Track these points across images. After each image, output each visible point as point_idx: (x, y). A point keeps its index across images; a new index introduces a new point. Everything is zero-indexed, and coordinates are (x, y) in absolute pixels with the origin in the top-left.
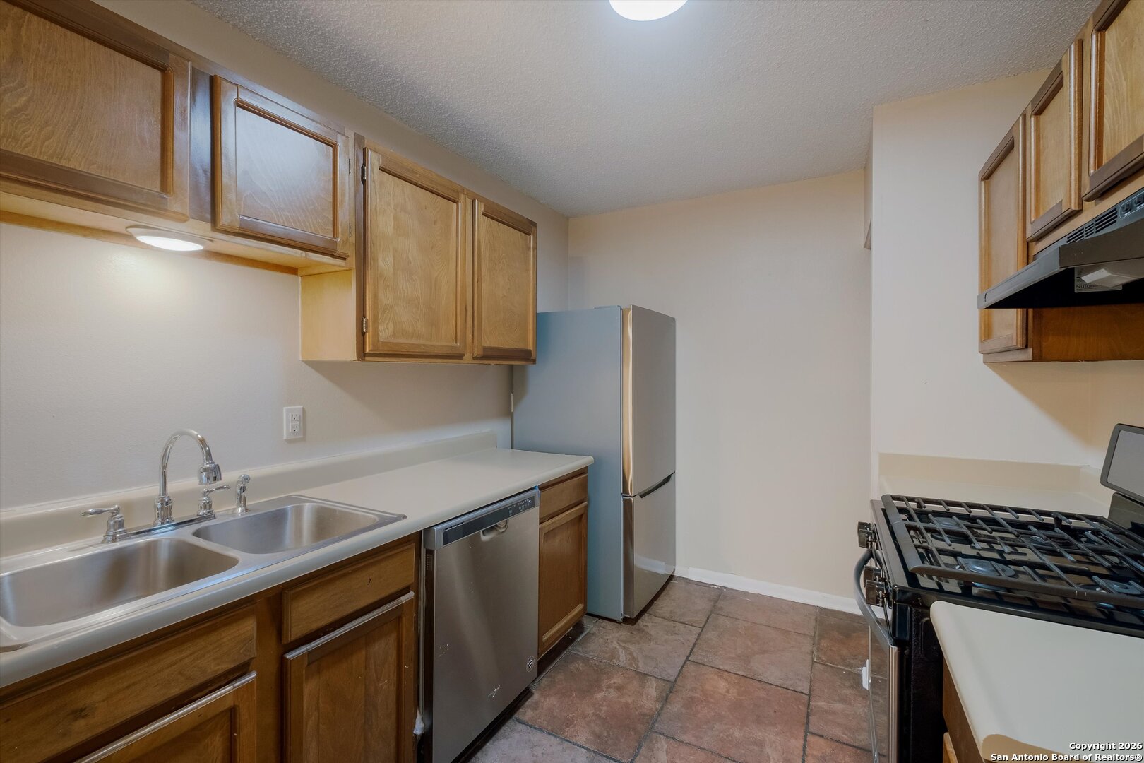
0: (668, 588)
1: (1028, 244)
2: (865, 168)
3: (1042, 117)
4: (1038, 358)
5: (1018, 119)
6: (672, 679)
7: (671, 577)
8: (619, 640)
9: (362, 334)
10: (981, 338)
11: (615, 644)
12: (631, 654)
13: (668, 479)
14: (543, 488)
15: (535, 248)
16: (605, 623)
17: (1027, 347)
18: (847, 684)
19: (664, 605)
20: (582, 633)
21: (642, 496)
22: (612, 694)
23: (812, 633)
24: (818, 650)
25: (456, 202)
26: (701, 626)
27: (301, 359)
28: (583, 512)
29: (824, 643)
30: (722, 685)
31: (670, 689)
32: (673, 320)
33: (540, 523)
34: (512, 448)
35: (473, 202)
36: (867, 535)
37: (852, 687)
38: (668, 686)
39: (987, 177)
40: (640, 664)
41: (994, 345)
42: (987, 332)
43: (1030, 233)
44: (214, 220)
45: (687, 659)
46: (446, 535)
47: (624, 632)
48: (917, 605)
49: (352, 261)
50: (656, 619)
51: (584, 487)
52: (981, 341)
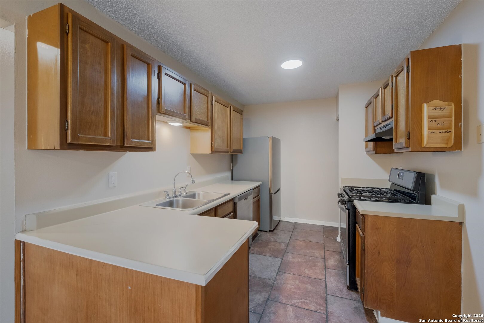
0: (279, 223)
1: (374, 127)
2: (336, 97)
3: (376, 99)
4: (376, 153)
5: (372, 98)
6: (288, 242)
7: (280, 221)
8: (270, 236)
9: (212, 146)
10: (365, 147)
11: (269, 237)
12: (275, 238)
13: (279, 190)
14: (253, 189)
15: (243, 119)
16: (264, 232)
17: (374, 150)
18: (333, 241)
19: (279, 227)
20: (258, 235)
21: (275, 194)
22: (272, 246)
23: (323, 231)
24: (325, 235)
25: (228, 107)
26: (292, 231)
27: (190, 153)
28: (259, 198)
29: (326, 233)
30: (301, 243)
31: (288, 245)
32: (280, 140)
33: (253, 199)
34: (232, 180)
35: (231, 107)
36: (340, 195)
37: (335, 241)
38: (287, 244)
39: (367, 107)
40: (278, 240)
41: (368, 149)
42: (367, 146)
43: (375, 125)
44: (191, 119)
45: (290, 239)
46: (239, 198)
47: (270, 234)
48: (351, 202)
49: (210, 126)
50: (278, 231)
51: (259, 191)
52: (365, 148)
